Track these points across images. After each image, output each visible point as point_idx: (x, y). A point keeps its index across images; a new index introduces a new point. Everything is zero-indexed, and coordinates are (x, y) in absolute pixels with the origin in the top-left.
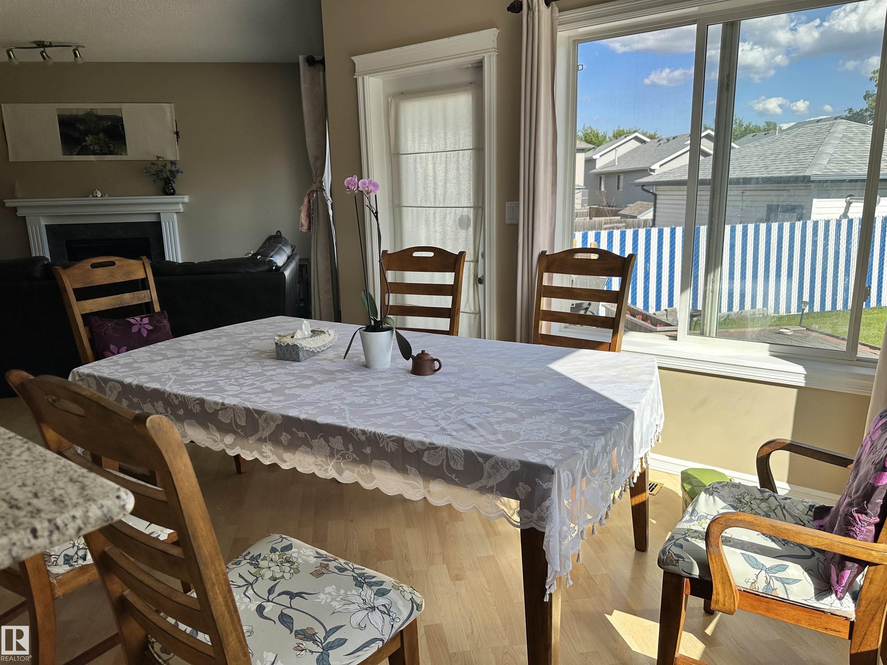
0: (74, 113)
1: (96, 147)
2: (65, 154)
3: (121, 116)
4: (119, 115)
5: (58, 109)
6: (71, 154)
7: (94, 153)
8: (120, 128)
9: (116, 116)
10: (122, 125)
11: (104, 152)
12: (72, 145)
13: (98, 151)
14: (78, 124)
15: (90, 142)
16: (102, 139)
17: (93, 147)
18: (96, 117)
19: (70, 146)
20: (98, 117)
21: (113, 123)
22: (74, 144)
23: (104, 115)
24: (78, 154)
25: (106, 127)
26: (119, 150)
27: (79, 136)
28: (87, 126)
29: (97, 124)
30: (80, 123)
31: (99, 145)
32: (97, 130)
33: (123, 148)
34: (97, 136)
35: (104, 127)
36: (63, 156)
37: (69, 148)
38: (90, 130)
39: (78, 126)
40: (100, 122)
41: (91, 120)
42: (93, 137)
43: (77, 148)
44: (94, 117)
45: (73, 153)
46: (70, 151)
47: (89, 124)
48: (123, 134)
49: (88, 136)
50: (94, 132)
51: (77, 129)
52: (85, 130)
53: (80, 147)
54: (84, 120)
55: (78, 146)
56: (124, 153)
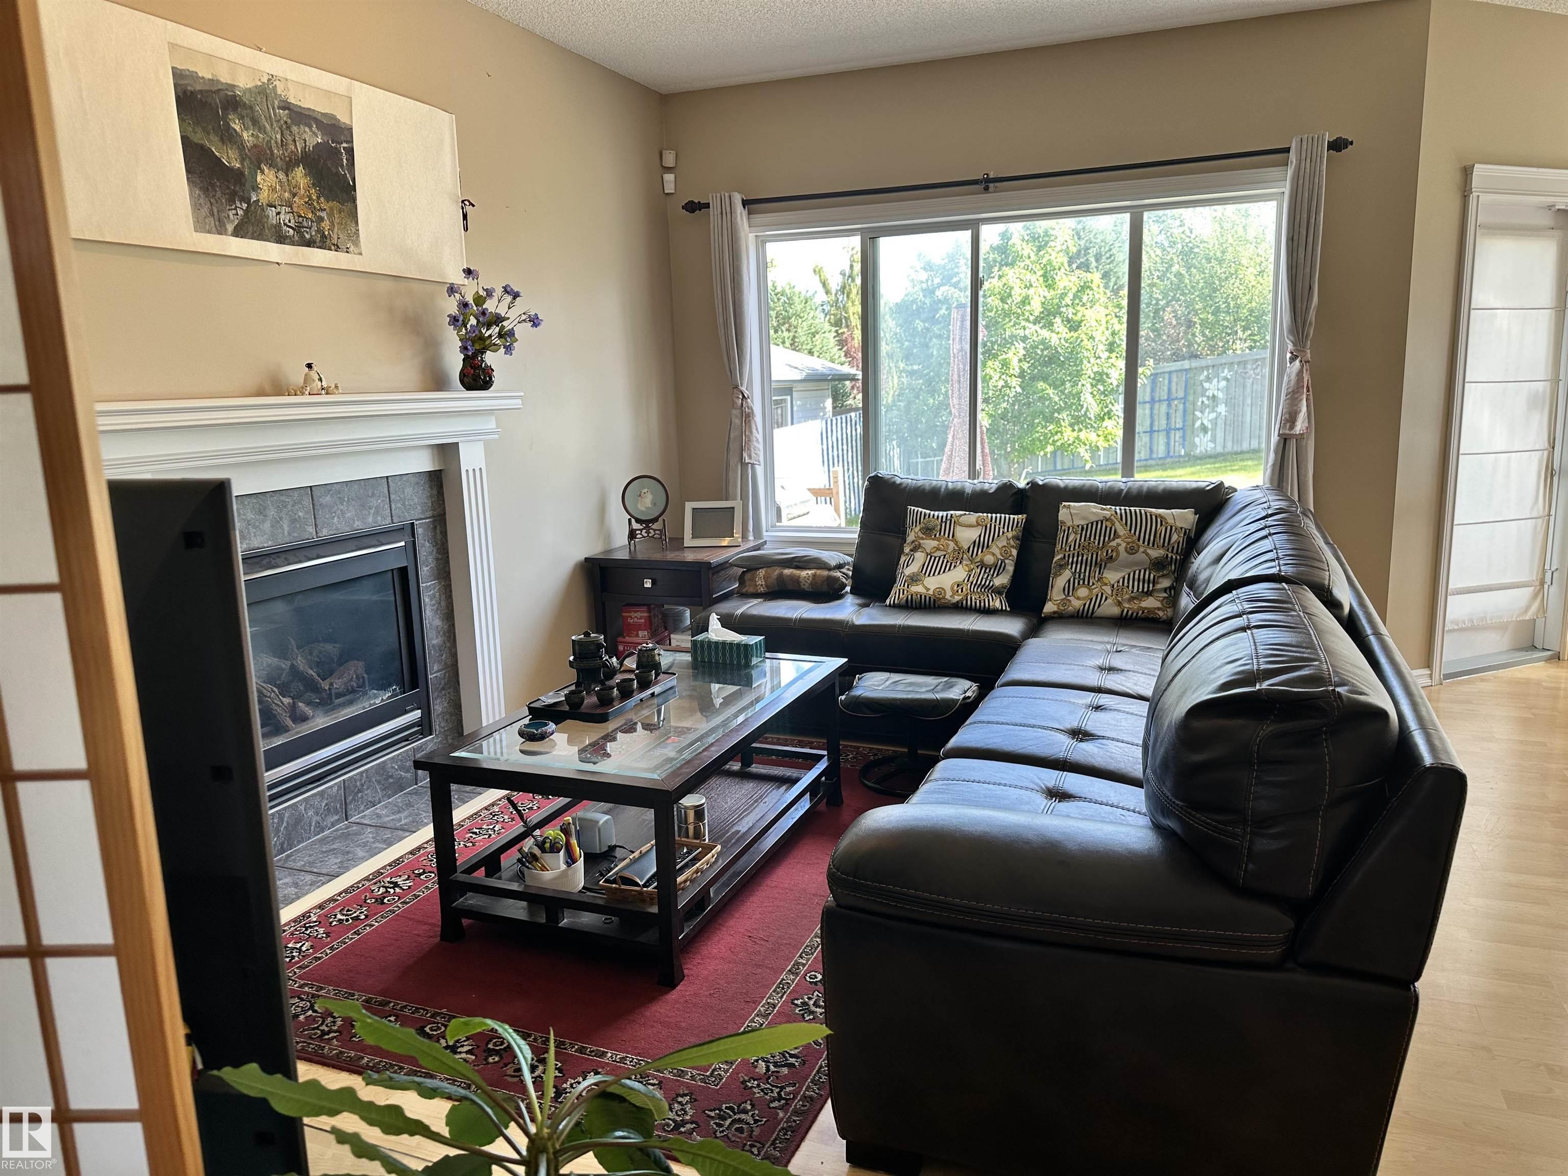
0: (224, 76)
1: (286, 216)
2: (200, 225)
3: (348, 121)
4: (343, 118)
5: (171, 45)
6: (220, 229)
7: (281, 239)
8: (345, 160)
9: (333, 117)
10: (350, 152)
11: (308, 236)
12: (219, 194)
13: (290, 230)
14: (237, 122)
15: (269, 196)
16: (302, 192)
17: (274, 214)
18: (284, 108)
19: (214, 196)
20: (289, 109)
21: (328, 141)
22: (225, 194)
23: (304, 108)
24: (239, 232)
25: (311, 149)
26: (341, 236)
27: (238, 165)
28: (261, 136)
29: (287, 132)
30: (241, 118)
31: (292, 209)
32: (286, 155)
33: (351, 230)
34: (287, 176)
35: (307, 150)
36: (194, 233)
37: (211, 203)
38: (269, 149)
39: (237, 128)
40: (295, 129)
41: (270, 116)
42: (277, 177)
43: (235, 209)
44: (279, 108)
45: (225, 226)
46: (217, 219)
47: (265, 127)
48: (351, 183)
49: (263, 172)
50: (279, 159)
51: (229, 137)
52: (255, 146)
53: (245, 206)
54: (251, 108)
55: (238, 204)
56: (352, 246)
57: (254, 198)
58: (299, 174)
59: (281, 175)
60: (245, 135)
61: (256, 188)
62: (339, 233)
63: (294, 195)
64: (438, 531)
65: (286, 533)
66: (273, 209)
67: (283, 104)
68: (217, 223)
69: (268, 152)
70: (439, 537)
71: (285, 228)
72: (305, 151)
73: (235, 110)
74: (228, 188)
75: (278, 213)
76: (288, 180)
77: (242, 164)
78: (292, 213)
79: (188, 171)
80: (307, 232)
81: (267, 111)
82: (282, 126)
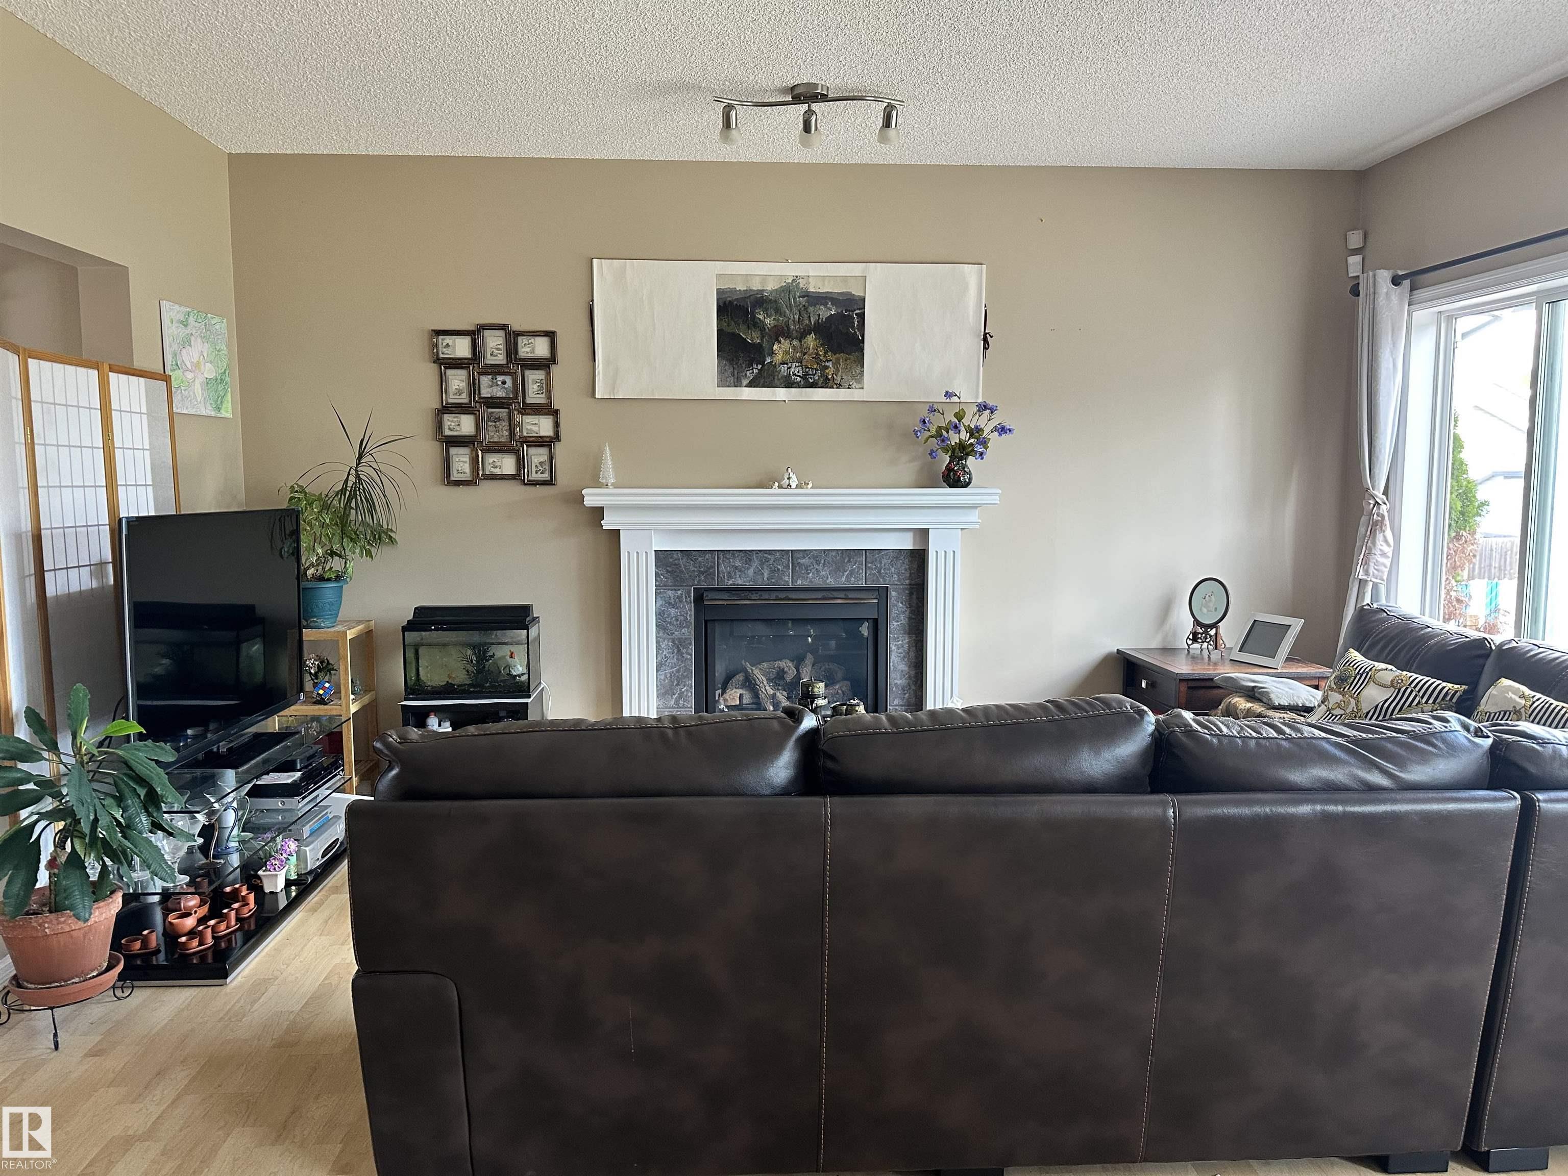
0: (756, 286)
1: (795, 369)
2: (722, 383)
3: (862, 294)
4: (857, 292)
5: (719, 276)
6: (738, 384)
7: (789, 384)
8: (856, 323)
9: (849, 294)
10: (862, 316)
11: (811, 381)
12: (741, 361)
13: (798, 378)
14: (762, 313)
15: (783, 357)
16: (811, 350)
17: (786, 368)
18: (803, 297)
19: (737, 364)
20: (807, 296)
21: (842, 311)
22: (746, 361)
23: (823, 293)
24: (752, 384)
25: (824, 320)
26: (845, 377)
27: (758, 341)
28: (781, 319)
29: (803, 313)
30: (766, 310)
31: (801, 363)
32: (802, 327)
33: (855, 372)
34: (801, 341)
35: (820, 321)
36: (717, 389)
37: (734, 369)
38: (787, 327)
39: (761, 317)
40: (811, 309)
41: (790, 304)
42: (791, 344)
43: (752, 369)
44: (799, 297)
45: (741, 381)
46: (736, 376)
47: (785, 312)
48: (860, 338)
49: (780, 342)
50: (794, 332)
51: (756, 324)
52: (775, 326)
53: (760, 367)
54: (776, 301)
55: (755, 366)
56: (855, 383)
57: (768, 360)
58: (811, 341)
59: (795, 342)
60: (767, 321)
61: (772, 353)
62: (844, 375)
63: (805, 354)
64: (914, 597)
65: (765, 579)
66: (785, 365)
67: (804, 294)
68: (736, 380)
69: (786, 328)
70: (915, 601)
71: (794, 377)
72: (819, 323)
73: (760, 306)
74: (749, 357)
75: (789, 368)
76: (801, 344)
77: (762, 340)
78: (802, 366)
79: (718, 350)
80: (811, 378)
81: (788, 302)
82: (801, 309)
